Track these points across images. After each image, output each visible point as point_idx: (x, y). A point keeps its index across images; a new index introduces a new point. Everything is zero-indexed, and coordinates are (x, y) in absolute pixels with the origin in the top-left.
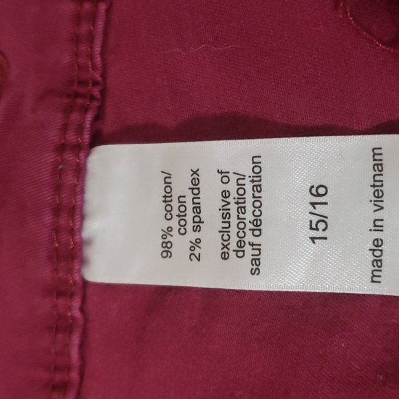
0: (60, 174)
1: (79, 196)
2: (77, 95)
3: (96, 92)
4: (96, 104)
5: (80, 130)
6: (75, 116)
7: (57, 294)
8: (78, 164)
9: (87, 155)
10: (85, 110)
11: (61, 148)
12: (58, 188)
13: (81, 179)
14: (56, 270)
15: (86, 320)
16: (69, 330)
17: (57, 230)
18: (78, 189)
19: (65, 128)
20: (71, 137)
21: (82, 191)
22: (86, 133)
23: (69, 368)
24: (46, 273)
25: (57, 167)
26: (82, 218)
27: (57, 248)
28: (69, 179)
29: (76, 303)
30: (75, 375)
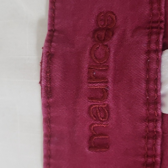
0: (149, 64)
1: (159, 73)
2: (152, 28)
3: (162, 25)
4: (163, 31)
5: (157, 42)
6: (154, 37)
7: (148, 121)
8: (158, 59)
9: (162, 54)
10: (158, 34)
11: (148, 52)
12: (148, 70)
13: (159, 65)
14: (148, 109)
15: (163, 133)
16: (155, 138)
17: (148, 90)
18: (158, 70)
19: (149, 43)
20: (153, 46)
21: (160, 72)
22: (160, 44)
23: (155, 156)
24: (143, 111)
25: (147, 61)
26: (161, 84)
27: (148, 99)
28: (154, 66)
29: (159, 125)
30: (158, 159)
